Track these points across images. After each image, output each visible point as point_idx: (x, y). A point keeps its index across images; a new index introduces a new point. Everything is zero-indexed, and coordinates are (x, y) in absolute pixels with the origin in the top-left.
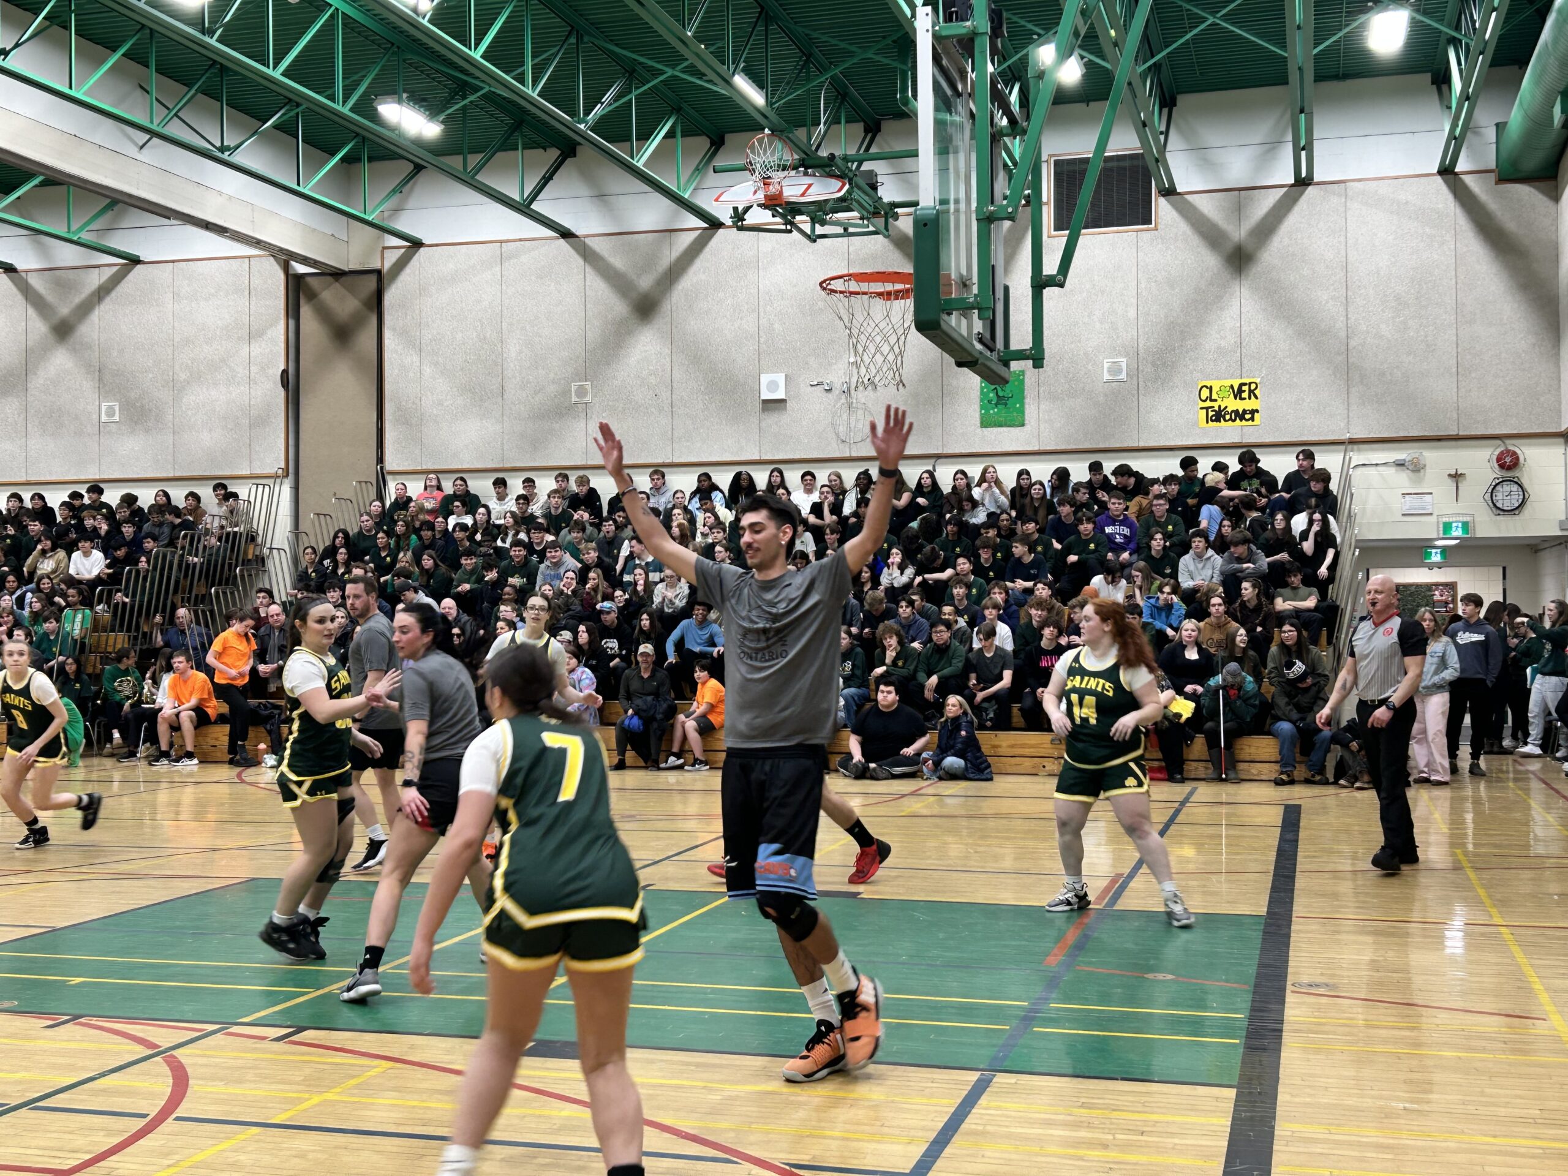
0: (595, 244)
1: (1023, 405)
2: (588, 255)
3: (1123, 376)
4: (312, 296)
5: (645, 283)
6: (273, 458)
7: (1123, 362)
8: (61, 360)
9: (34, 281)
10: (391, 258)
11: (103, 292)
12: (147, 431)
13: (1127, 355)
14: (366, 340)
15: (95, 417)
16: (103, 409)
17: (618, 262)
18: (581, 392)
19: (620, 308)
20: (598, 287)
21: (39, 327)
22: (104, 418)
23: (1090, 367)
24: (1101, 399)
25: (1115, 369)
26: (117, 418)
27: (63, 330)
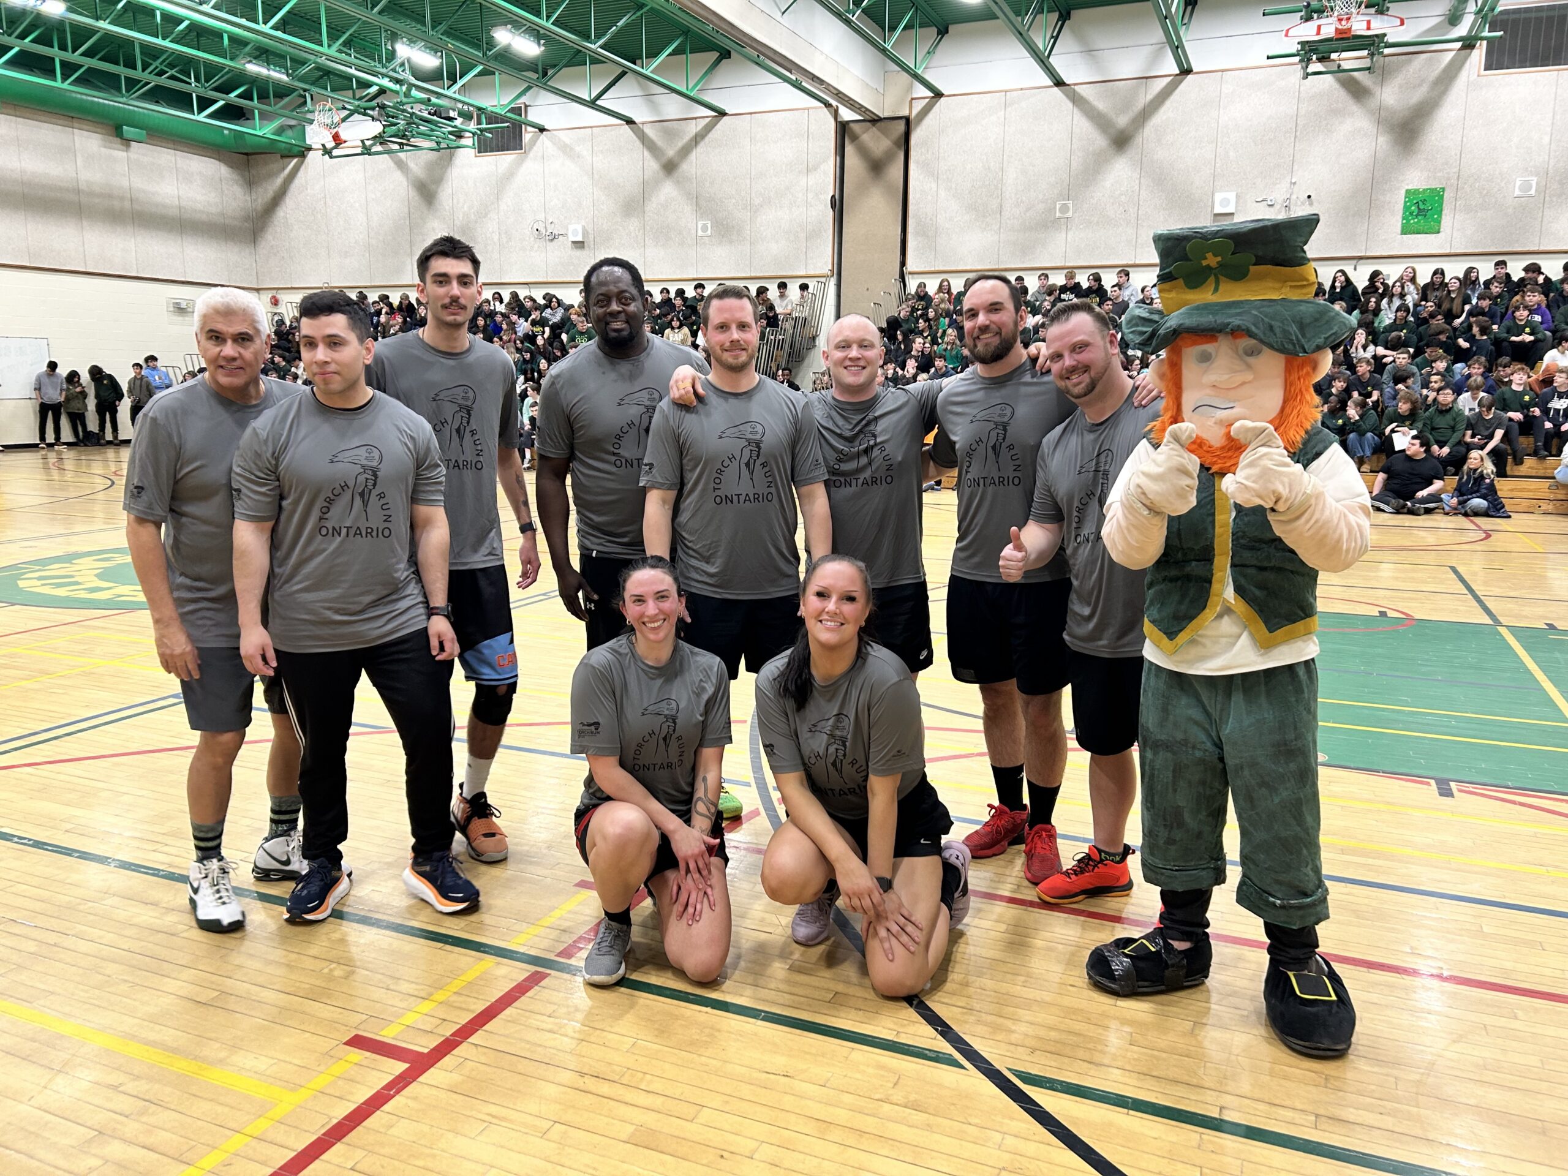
0: (1083, 91)
1: (1440, 216)
2: (1076, 99)
3: (1533, 192)
4: (855, 138)
5: (1122, 121)
6: (823, 262)
7: (1534, 181)
8: (668, 190)
9: (649, 131)
10: (918, 106)
11: (698, 138)
12: (731, 242)
13: (1537, 174)
14: (895, 172)
15: (694, 232)
16: (700, 226)
17: (1101, 105)
18: (1064, 209)
19: (1100, 141)
20: (1083, 125)
21: (653, 166)
22: (700, 233)
23: (1503, 184)
24: (1510, 211)
25: (1526, 186)
26: (709, 233)
27: (670, 167)
